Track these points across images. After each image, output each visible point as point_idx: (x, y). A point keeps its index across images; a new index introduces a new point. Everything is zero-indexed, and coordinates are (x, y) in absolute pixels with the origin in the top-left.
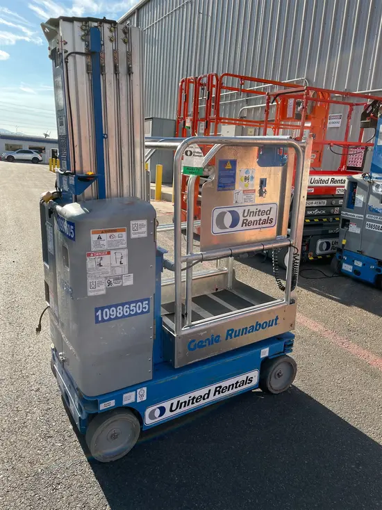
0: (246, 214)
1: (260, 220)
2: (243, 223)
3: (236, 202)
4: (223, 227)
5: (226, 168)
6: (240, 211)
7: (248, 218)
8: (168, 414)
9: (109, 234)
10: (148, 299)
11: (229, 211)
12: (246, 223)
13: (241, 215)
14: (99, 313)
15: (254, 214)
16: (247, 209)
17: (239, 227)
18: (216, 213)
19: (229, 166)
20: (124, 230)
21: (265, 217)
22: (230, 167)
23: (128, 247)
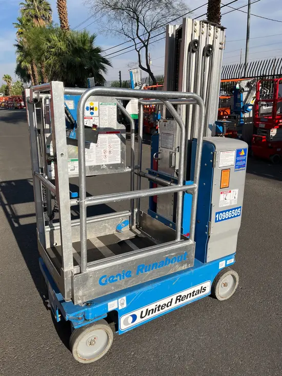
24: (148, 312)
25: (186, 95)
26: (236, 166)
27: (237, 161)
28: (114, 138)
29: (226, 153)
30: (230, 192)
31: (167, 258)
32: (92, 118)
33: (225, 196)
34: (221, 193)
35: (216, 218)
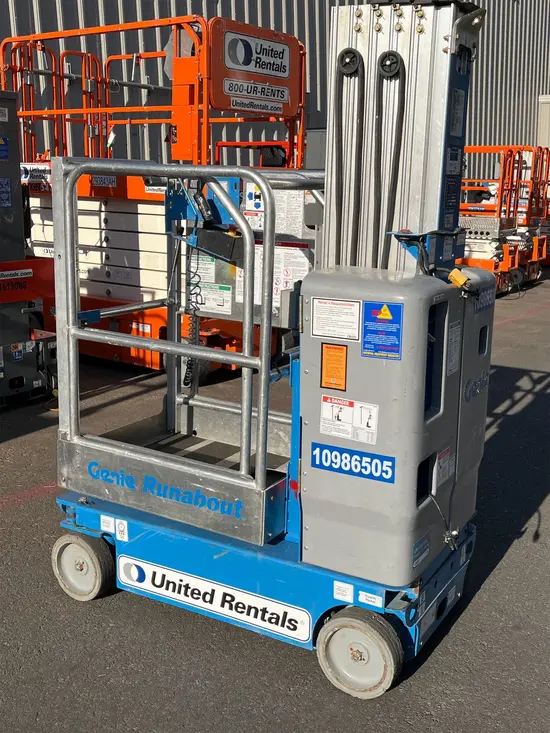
24: (165, 583)
25: (228, 170)
26: (365, 343)
27: (366, 331)
28: (296, 257)
29: (329, 305)
30: (351, 405)
31: (198, 490)
32: (257, 215)
33: (336, 410)
34: (325, 399)
35: (314, 457)
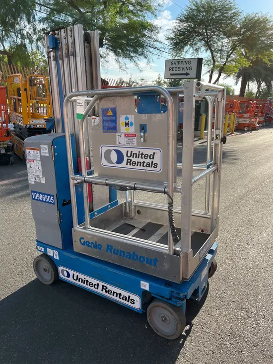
0: (129, 155)
1: (144, 162)
2: (127, 162)
3: (120, 143)
4: (110, 161)
5: (108, 114)
6: (124, 151)
7: (131, 158)
8: (71, 279)
9: (32, 151)
10: (53, 196)
11: (114, 150)
12: (130, 162)
13: (125, 155)
14: (33, 194)
15: (137, 156)
16: (130, 150)
17: (124, 164)
18: (104, 149)
19: (110, 113)
20: (38, 150)
21: (148, 161)
22: (112, 114)
23: (41, 161)
